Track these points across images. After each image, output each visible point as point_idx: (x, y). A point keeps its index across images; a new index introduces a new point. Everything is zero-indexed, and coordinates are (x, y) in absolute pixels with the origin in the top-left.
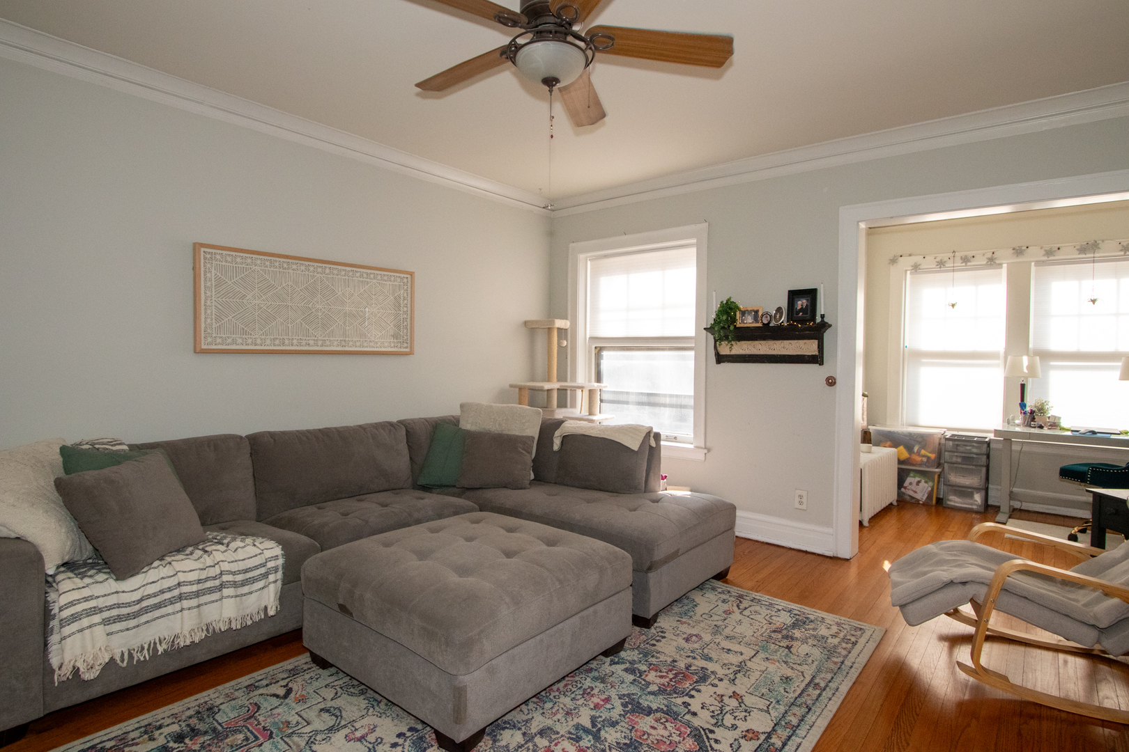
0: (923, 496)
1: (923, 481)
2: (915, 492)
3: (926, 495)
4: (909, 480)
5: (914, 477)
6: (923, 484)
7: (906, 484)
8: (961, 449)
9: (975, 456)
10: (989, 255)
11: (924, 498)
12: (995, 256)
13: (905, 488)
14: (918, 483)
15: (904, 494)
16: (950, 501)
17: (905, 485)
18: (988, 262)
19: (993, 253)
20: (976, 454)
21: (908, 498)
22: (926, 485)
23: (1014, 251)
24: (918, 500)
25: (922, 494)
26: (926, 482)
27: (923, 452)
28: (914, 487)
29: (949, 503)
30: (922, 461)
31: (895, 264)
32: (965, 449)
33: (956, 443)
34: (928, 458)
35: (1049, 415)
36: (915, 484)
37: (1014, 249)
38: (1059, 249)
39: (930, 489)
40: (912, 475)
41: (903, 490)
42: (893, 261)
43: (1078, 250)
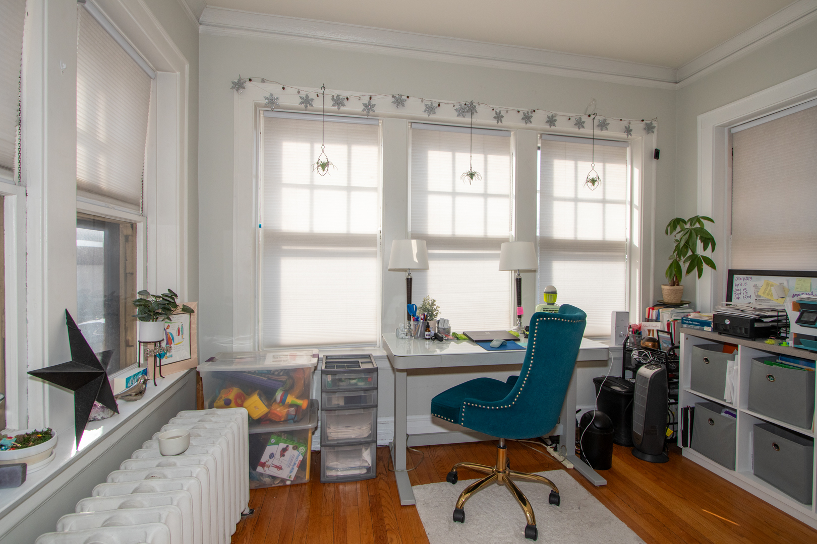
0: (291, 472)
1: (291, 447)
2: (279, 468)
3: (296, 469)
4: (269, 450)
5: (277, 443)
6: (291, 452)
7: (264, 458)
8: (343, 385)
9: (362, 394)
10: (366, 101)
11: (293, 475)
12: (373, 102)
13: (263, 465)
14: (284, 450)
15: (262, 474)
16: (331, 469)
17: (263, 460)
18: (364, 109)
19: (371, 98)
20: (365, 390)
21: (267, 480)
22: (296, 453)
23: (393, 99)
24: (283, 480)
25: (289, 469)
26: (295, 448)
27: (290, 399)
28: (276, 461)
29: (330, 473)
30: (288, 413)
31: (241, 91)
32: (350, 384)
33: (337, 377)
34: (297, 407)
35: (438, 318)
36: (278, 455)
37: (393, 96)
38: (439, 105)
39: (301, 458)
40: (273, 440)
41: (260, 469)
42: (239, 85)
43: (456, 110)
